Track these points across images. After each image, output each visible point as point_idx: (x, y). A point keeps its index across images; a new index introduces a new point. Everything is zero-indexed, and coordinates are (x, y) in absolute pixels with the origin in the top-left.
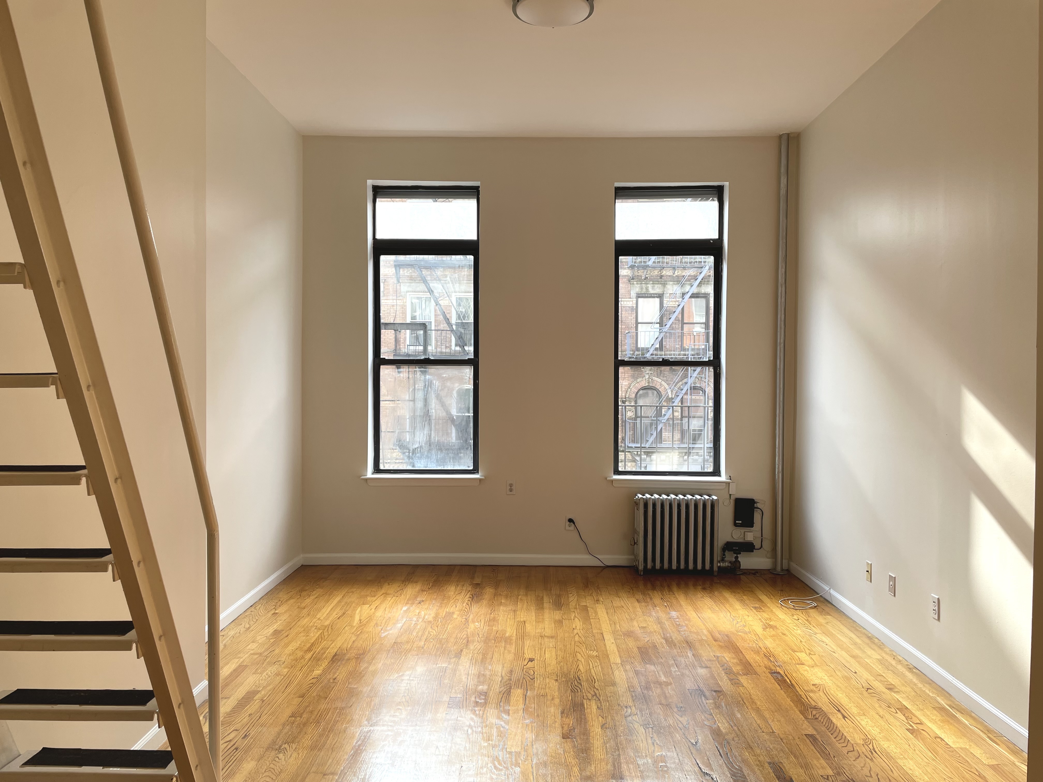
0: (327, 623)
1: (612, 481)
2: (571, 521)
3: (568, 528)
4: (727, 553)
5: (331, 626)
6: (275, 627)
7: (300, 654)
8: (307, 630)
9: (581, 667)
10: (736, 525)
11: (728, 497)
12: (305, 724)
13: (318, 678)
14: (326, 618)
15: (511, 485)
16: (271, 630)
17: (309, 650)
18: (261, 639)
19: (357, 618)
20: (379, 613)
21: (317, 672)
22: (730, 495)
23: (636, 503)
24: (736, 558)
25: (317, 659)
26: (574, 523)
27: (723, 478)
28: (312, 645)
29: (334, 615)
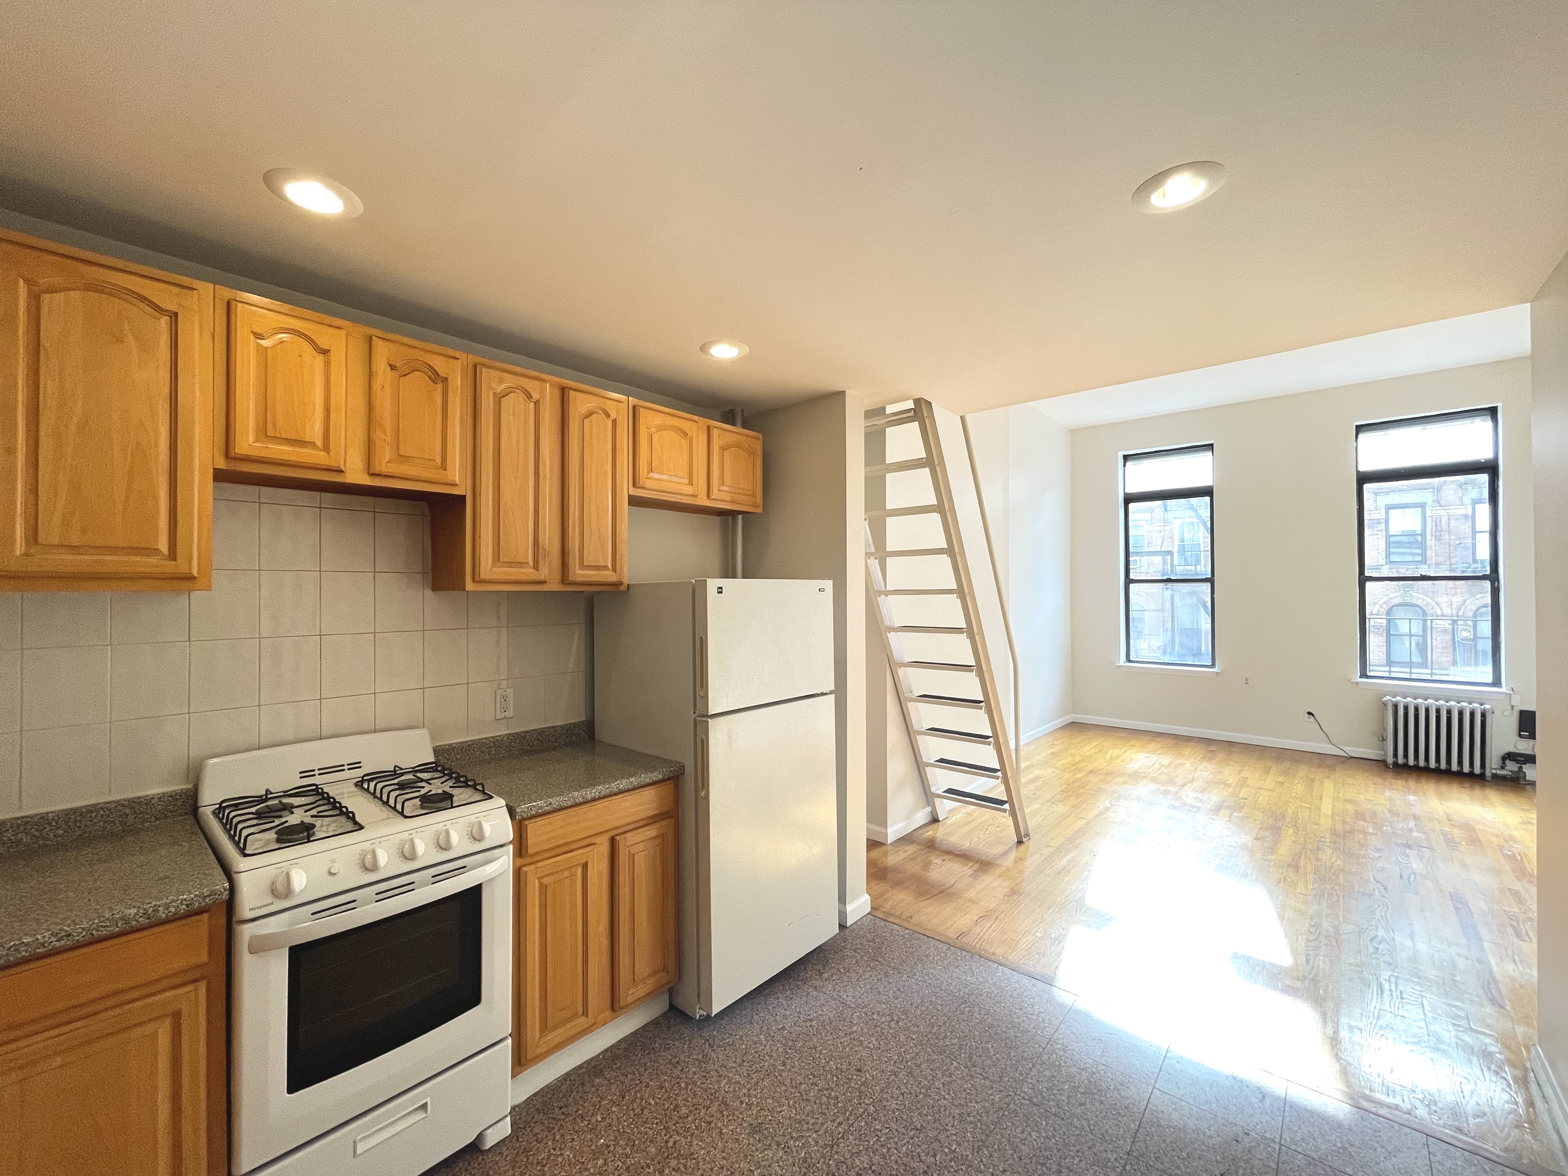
0: (1087, 754)
1: (1357, 683)
2: (1309, 713)
3: (1307, 719)
4: (1507, 762)
5: (1091, 756)
6: (1052, 750)
7: (1068, 766)
8: (1073, 755)
9: (1289, 810)
10: (1520, 736)
11: (1510, 707)
12: (1069, 796)
13: (1079, 779)
14: (1087, 752)
15: (1247, 679)
16: (1050, 751)
17: (1074, 765)
18: (1043, 754)
19: (1109, 755)
20: (1126, 755)
21: (1078, 776)
22: (1513, 706)
23: (1385, 704)
24: (1521, 768)
25: (1079, 770)
26: (1313, 716)
27: (1503, 689)
28: (1077, 763)
29: (1093, 751)
